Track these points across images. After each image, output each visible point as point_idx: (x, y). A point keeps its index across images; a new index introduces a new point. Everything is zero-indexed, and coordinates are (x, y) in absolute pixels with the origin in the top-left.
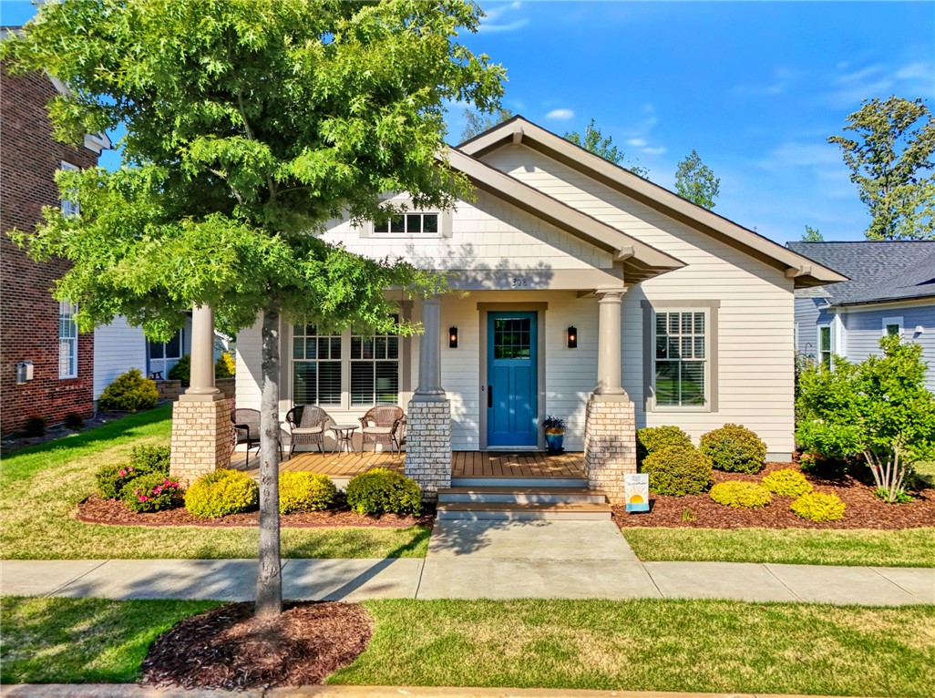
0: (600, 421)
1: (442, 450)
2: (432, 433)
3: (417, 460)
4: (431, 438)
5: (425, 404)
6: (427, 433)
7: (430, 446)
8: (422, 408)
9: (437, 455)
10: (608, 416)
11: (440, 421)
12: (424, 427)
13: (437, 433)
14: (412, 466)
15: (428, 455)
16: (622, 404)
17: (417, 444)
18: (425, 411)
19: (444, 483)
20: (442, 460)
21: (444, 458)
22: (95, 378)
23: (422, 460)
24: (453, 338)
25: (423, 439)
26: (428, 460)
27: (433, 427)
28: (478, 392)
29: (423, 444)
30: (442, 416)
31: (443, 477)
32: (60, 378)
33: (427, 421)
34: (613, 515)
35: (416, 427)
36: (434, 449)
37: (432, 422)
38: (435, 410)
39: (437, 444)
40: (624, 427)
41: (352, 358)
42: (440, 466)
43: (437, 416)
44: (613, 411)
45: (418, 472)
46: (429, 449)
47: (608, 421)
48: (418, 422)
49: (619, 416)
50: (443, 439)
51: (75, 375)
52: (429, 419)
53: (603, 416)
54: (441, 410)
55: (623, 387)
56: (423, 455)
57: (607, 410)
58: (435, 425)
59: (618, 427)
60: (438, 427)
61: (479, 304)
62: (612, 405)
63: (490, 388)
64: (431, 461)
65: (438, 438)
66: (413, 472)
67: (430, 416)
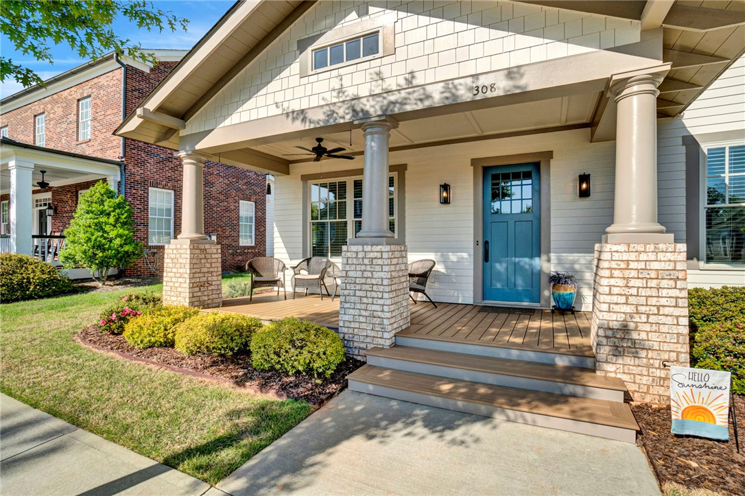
0: (616, 273)
1: (380, 302)
2: (369, 281)
3: (352, 311)
4: (367, 287)
5: (360, 248)
6: (363, 281)
7: (366, 297)
8: (357, 253)
9: (374, 307)
10: (632, 265)
11: (378, 268)
12: (359, 274)
13: (374, 281)
14: (346, 318)
15: (363, 306)
16: (661, 246)
17: (352, 293)
18: (360, 255)
19: (381, 341)
20: (379, 314)
21: (382, 311)
22: (267, 247)
23: (357, 312)
24: (445, 194)
25: (358, 287)
26: (363, 313)
27: (369, 274)
28: (472, 246)
29: (358, 293)
30: (380, 262)
31: (380, 334)
32: (241, 245)
33: (363, 268)
34: (639, 433)
35: (351, 274)
36: (370, 301)
37: (368, 268)
38: (372, 255)
39: (374, 294)
40: (664, 283)
41: (355, 218)
42: (377, 321)
43: (375, 261)
44: (643, 257)
45: (353, 325)
46: (365, 300)
47: (634, 274)
48: (353, 267)
49: (656, 265)
50: (381, 288)
51: (253, 244)
52: (366, 265)
53: (623, 265)
54: (379, 255)
55: (660, 222)
56: (358, 306)
57: (633, 256)
58: (372, 272)
59: (653, 283)
60: (376, 275)
61: (472, 160)
62: (640, 248)
63: (486, 243)
64: (367, 314)
65: (375, 288)
66: (347, 324)
67: (366, 261)
